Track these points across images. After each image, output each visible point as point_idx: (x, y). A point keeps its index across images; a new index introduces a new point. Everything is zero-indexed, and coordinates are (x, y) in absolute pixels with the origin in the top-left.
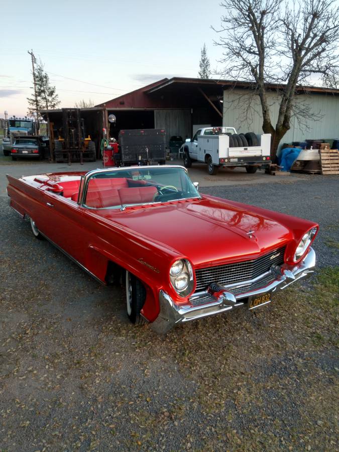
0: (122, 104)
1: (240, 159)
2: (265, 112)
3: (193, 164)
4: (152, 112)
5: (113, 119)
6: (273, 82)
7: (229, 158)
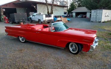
0: (7, 6)
1: (48, 20)
2: (48, 10)
3: (33, 22)
4: (16, 9)
5: (4, 10)
6: (49, 3)
7: (46, 20)
